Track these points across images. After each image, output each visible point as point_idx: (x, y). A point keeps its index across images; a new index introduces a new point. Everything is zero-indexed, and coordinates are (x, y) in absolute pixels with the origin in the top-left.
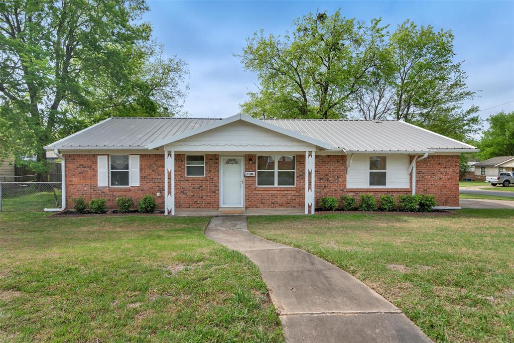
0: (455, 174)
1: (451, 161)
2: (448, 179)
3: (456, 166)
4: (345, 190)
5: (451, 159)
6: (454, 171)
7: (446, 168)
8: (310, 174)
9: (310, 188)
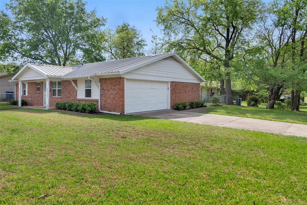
0: (119, 90)
1: (117, 81)
2: (116, 94)
3: (119, 84)
4: (76, 99)
5: (117, 80)
6: (118, 88)
7: (114, 86)
8: (47, 89)
9: (47, 97)
